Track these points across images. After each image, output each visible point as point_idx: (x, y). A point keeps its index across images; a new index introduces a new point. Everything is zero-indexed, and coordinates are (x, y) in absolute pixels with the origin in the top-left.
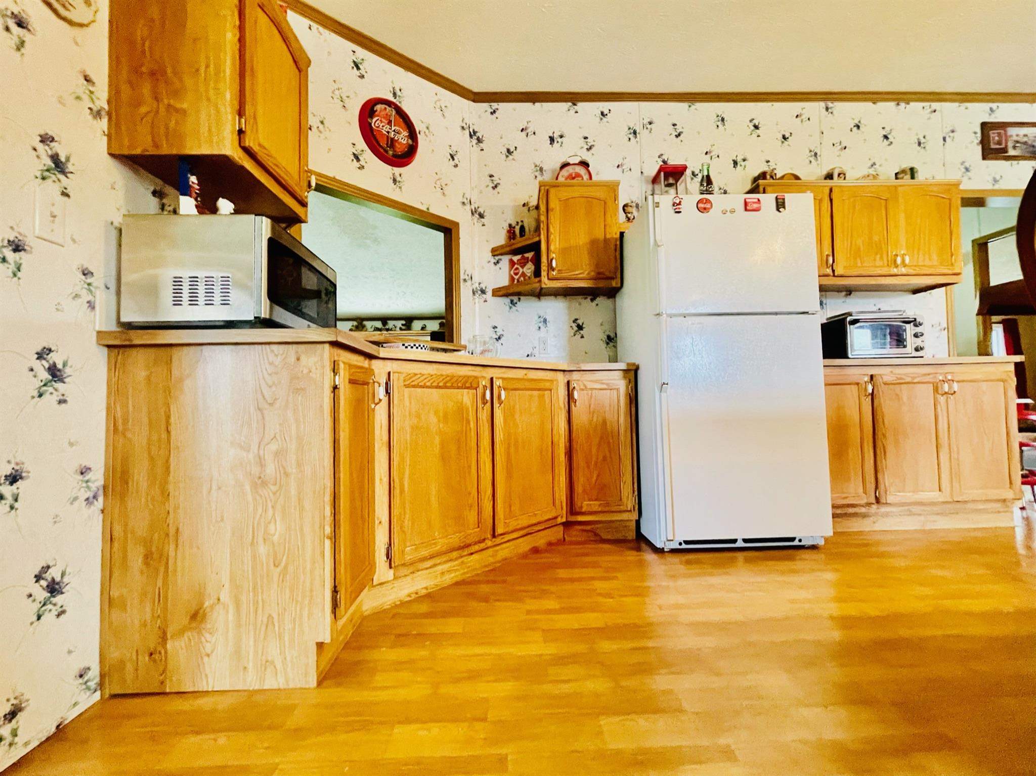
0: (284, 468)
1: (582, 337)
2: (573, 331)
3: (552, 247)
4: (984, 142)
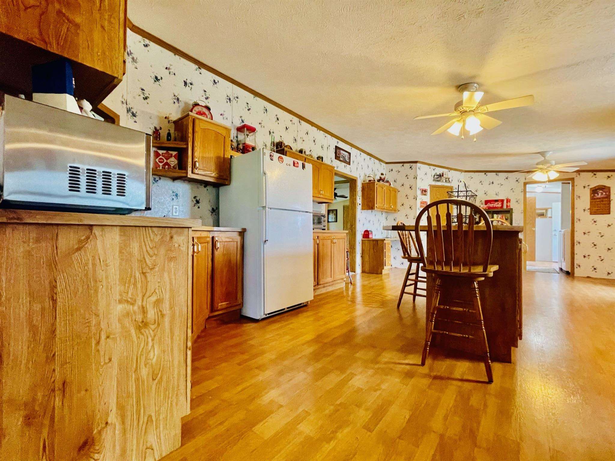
0: (161, 311)
1: (199, 208)
2: (193, 204)
3: (196, 154)
4: (336, 153)
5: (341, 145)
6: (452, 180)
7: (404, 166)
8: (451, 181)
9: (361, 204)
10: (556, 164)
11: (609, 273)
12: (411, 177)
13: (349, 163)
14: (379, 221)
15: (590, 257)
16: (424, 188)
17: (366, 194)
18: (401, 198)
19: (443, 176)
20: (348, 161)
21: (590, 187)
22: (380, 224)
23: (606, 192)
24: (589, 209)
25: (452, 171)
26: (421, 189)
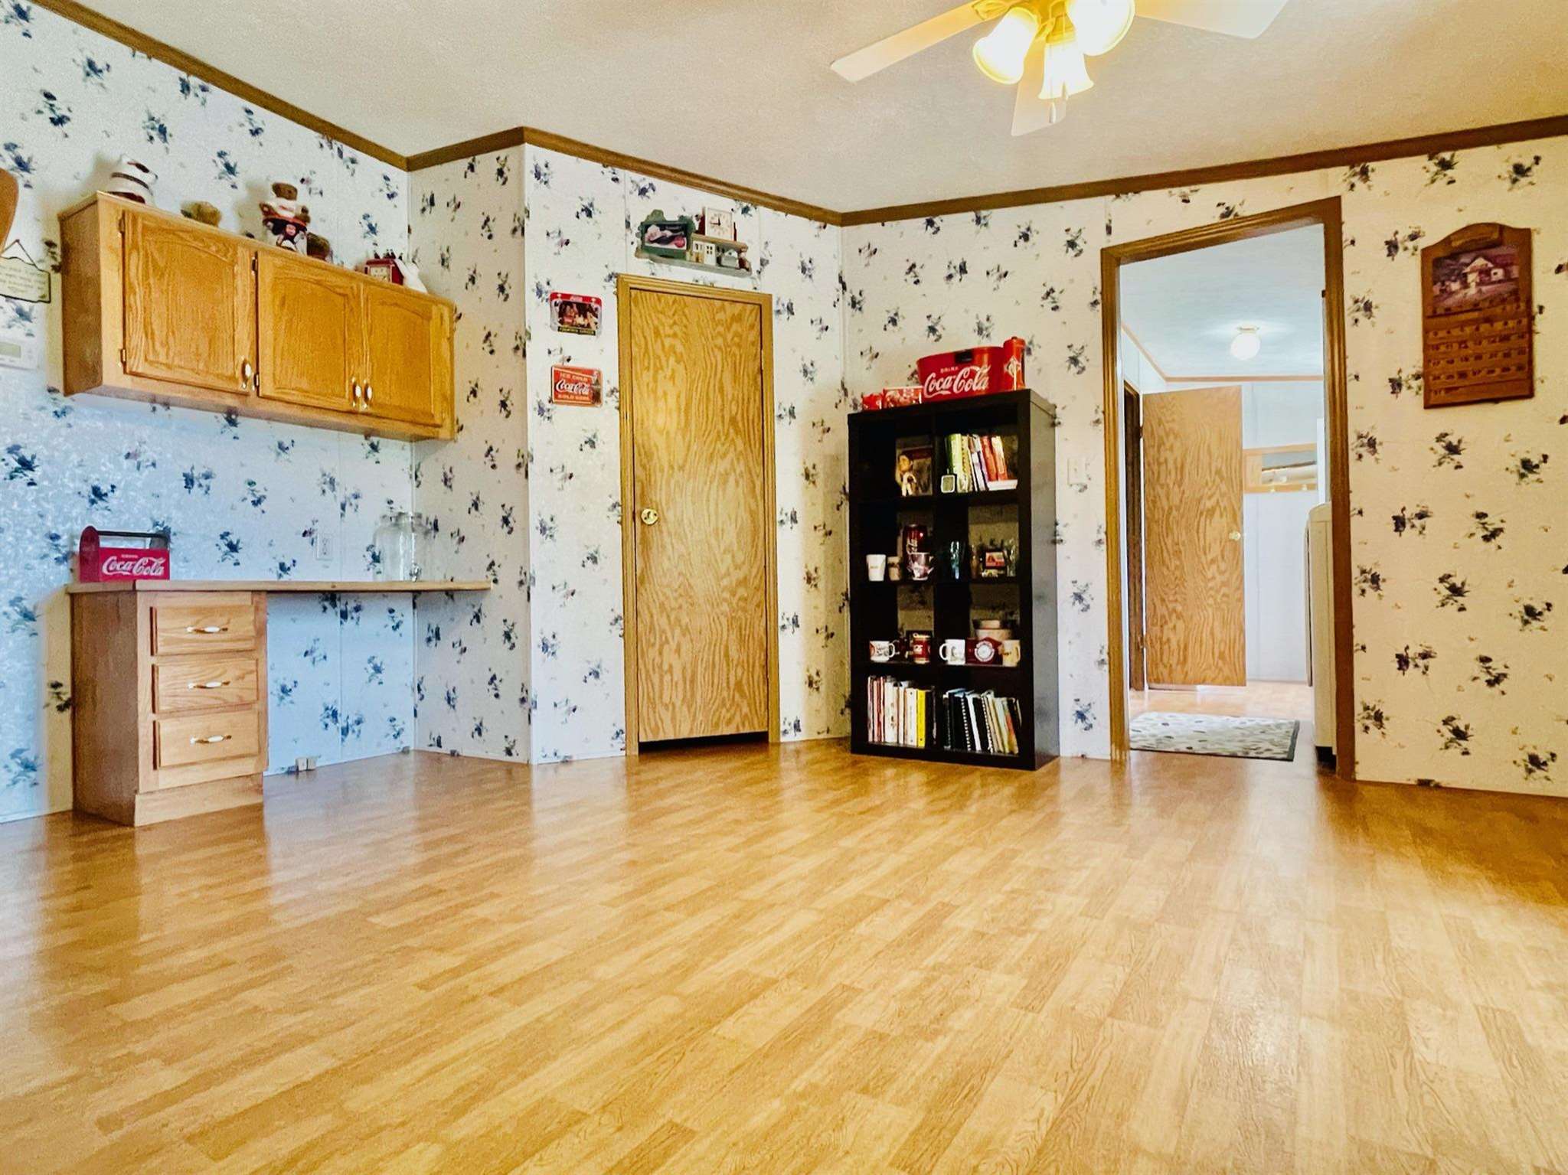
6: (763, 262)
7: (476, 165)
8: (755, 266)
11: (1535, 761)
12: (503, 226)
15: (1430, 662)
16: (579, 289)
19: (700, 229)
21: (1422, 243)
23: (1504, 266)
24: (1417, 377)
25: (763, 214)
26: (554, 296)
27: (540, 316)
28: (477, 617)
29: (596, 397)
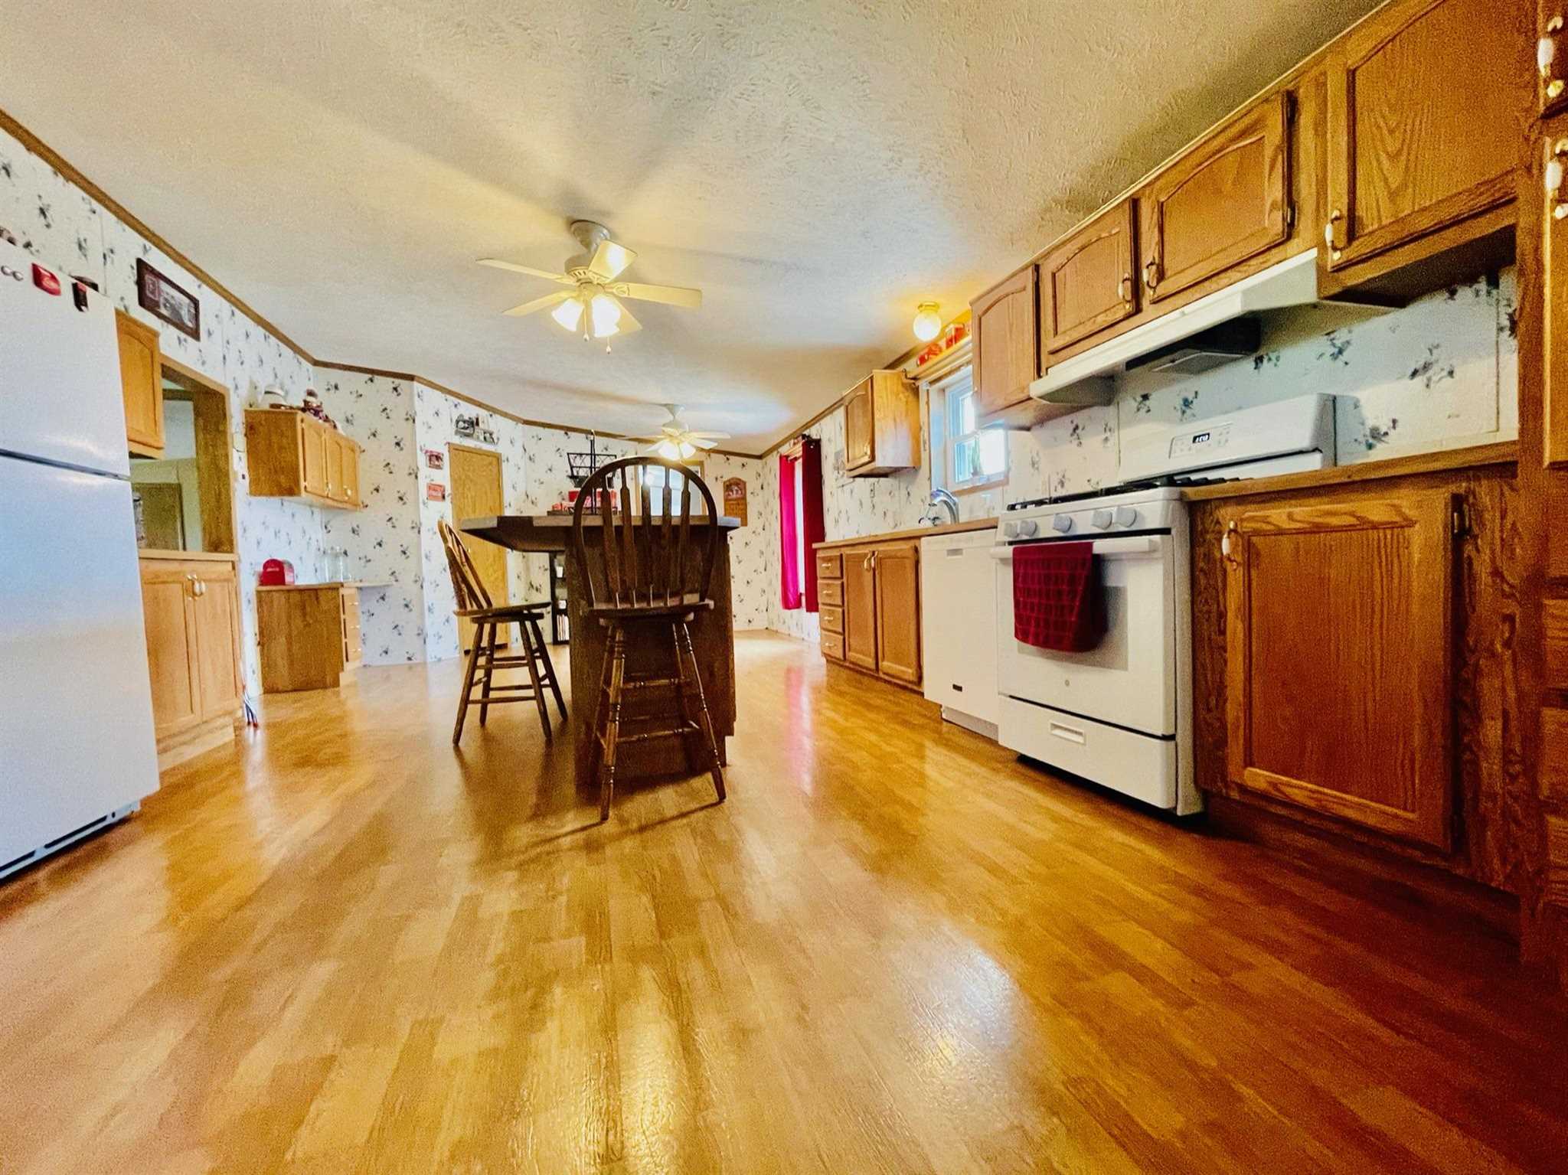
4: (140, 283)
5: (157, 260)
6: (498, 439)
7: (375, 380)
8: (496, 441)
9: (247, 476)
10: (690, 431)
12: (398, 414)
13: (195, 334)
14: (304, 532)
16: (435, 449)
17: (262, 446)
18: (369, 471)
19: (477, 424)
20: (190, 325)
21: (724, 480)
22: (308, 543)
23: (741, 490)
25: (497, 417)
26: (427, 452)
27: (422, 460)
28: (383, 598)
29: (444, 497)
